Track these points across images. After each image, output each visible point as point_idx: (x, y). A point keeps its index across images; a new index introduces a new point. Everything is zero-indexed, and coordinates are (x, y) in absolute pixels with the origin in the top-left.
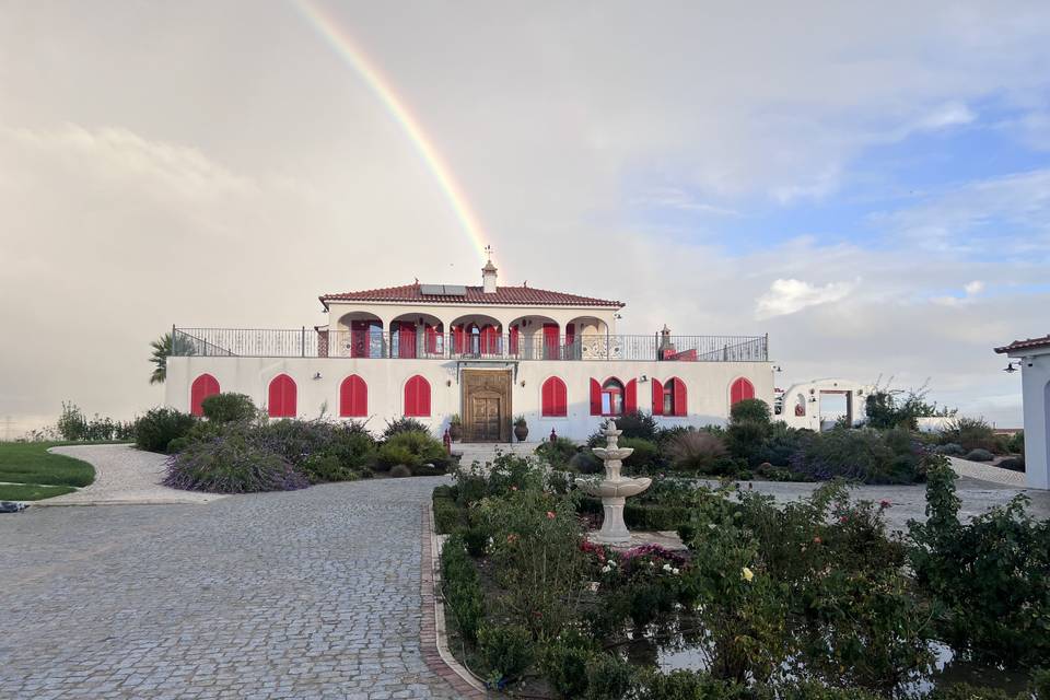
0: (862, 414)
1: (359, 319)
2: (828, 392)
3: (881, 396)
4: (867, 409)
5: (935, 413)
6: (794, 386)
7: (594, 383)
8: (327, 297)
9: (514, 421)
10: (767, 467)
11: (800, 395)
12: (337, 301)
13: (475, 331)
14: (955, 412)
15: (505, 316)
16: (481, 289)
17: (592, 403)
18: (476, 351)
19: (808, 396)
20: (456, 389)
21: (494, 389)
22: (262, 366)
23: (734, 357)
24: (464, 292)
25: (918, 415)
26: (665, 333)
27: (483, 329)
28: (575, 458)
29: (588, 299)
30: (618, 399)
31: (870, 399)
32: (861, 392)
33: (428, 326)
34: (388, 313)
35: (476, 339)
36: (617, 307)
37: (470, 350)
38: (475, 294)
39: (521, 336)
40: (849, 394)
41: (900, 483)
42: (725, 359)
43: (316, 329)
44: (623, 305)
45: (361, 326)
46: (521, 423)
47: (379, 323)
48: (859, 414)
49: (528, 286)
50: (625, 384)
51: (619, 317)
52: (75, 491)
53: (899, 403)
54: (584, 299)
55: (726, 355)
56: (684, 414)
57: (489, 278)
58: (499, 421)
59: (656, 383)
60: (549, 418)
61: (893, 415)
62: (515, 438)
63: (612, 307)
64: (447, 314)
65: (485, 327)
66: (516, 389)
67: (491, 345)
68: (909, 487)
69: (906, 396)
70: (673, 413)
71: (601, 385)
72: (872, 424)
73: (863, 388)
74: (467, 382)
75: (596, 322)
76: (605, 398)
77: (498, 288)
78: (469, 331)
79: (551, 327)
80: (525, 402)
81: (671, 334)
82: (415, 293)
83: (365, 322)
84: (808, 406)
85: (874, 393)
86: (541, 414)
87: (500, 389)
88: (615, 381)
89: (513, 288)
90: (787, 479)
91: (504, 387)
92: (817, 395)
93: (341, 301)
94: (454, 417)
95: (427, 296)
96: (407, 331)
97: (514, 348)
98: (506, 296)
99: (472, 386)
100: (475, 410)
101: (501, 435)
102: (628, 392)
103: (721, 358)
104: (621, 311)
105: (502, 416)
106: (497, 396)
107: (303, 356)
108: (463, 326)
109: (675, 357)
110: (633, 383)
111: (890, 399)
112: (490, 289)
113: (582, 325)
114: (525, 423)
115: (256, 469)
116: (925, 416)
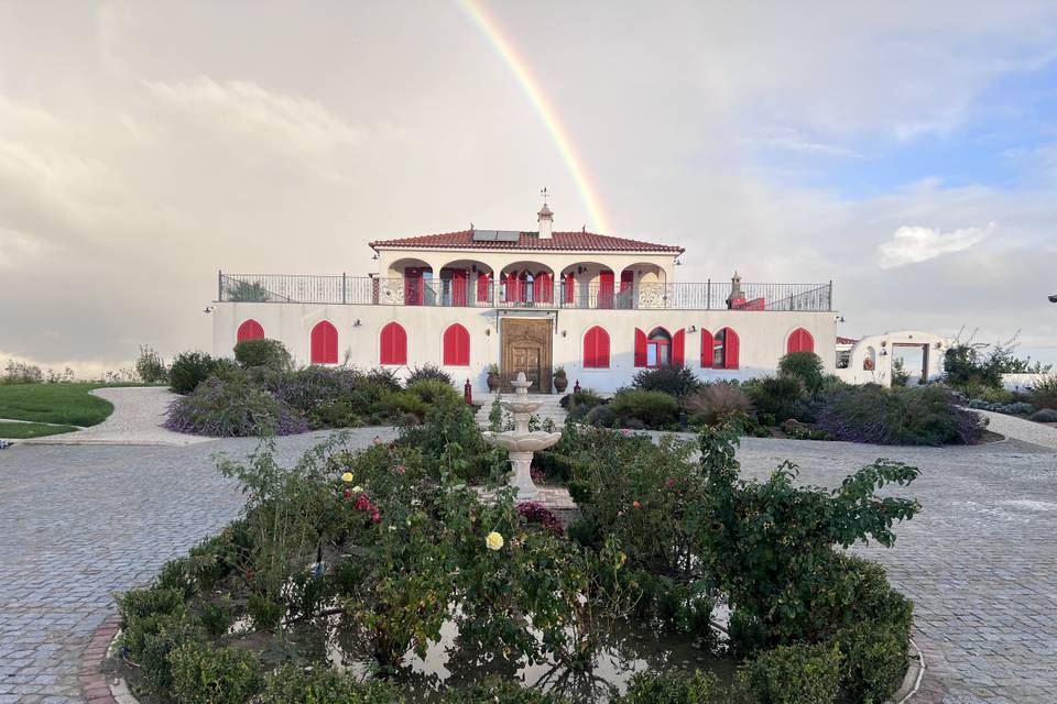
0: (939, 368)
1: (410, 266)
2: (902, 345)
3: (962, 350)
4: (946, 363)
5: (1026, 369)
6: (864, 338)
7: (639, 333)
8: (377, 244)
9: (554, 372)
10: (791, 423)
11: (870, 348)
12: (387, 248)
13: (530, 278)
14: (1049, 368)
15: (557, 262)
16: (537, 234)
17: (636, 354)
18: (529, 300)
19: (878, 349)
20: (496, 338)
21: (534, 339)
22: (304, 312)
23: (800, 306)
24: (517, 239)
25: (1007, 371)
26: (736, 280)
27: (537, 277)
28: (594, 410)
29: (647, 244)
30: (664, 350)
31: (950, 353)
32: (939, 346)
33: (481, 274)
34: (437, 260)
35: (530, 288)
36: (676, 253)
37: (523, 299)
38: (529, 240)
39: (576, 283)
40: (926, 347)
41: (928, 444)
42: (791, 309)
43: (371, 275)
44: (683, 251)
45: (414, 273)
46: (561, 374)
47: (430, 270)
48: (936, 368)
49: (587, 230)
50: (672, 334)
51: (679, 264)
52: (77, 430)
53: (983, 358)
54: (641, 244)
55: (792, 305)
56: (735, 366)
57: (546, 223)
58: (539, 372)
59: (705, 334)
60: (591, 369)
61: (974, 371)
62: (554, 389)
63: (671, 253)
64: (497, 261)
65: (539, 274)
66: (557, 339)
67: (545, 292)
68: (934, 449)
69: (991, 350)
70: (723, 366)
71: (647, 335)
72: (950, 380)
73: (942, 341)
74: (507, 331)
75: (656, 269)
76: (651, 350)
77: (553, 234)
78: (523, 278)
79: (607, 274)
80: (566, 352)
81: (741, 281)
82: (469, 239)
83: (416, 269)
84: (878, 360)
85: (955, 346)
86: (582, 365)
87: (541, 338)
88: (662, 332)
89: (571, 234)
90: (806, 437)
91: (544, 336)
92: (888, 348)
93: (391, 248)
94: (491, 366)
95: (478, 242)
96: (460, 279)
97: (568, 297)
98: (563, 241)
99: (512, 335)
100: (515, 359)
101: (541, 385)
102: (675, 343)
103: (788, 307)
104: (681, 258)
105: (542, 366)
106: (537, 345)
107: (344, 303)
108: (515, 275)
109: (744, 306)
110: (681, 334)
111: (973, 353)
112: (545, 235)
113: (640, 272)
114: (565, 374)
115: (249, 414)
116: (1016, 372)
